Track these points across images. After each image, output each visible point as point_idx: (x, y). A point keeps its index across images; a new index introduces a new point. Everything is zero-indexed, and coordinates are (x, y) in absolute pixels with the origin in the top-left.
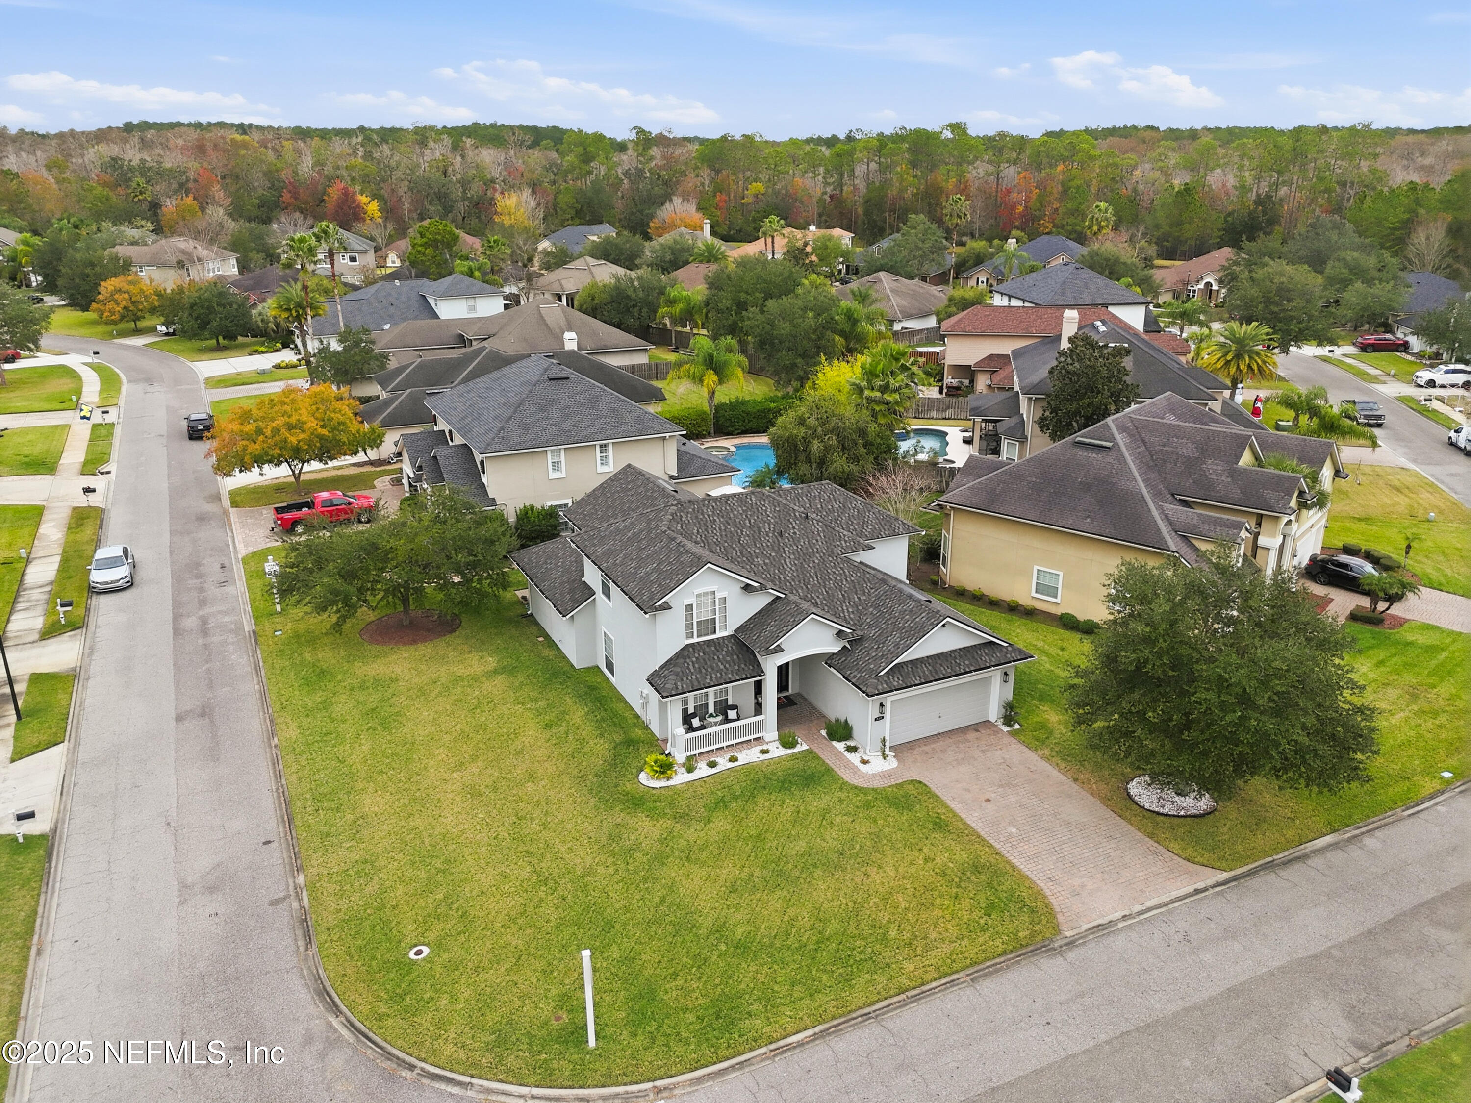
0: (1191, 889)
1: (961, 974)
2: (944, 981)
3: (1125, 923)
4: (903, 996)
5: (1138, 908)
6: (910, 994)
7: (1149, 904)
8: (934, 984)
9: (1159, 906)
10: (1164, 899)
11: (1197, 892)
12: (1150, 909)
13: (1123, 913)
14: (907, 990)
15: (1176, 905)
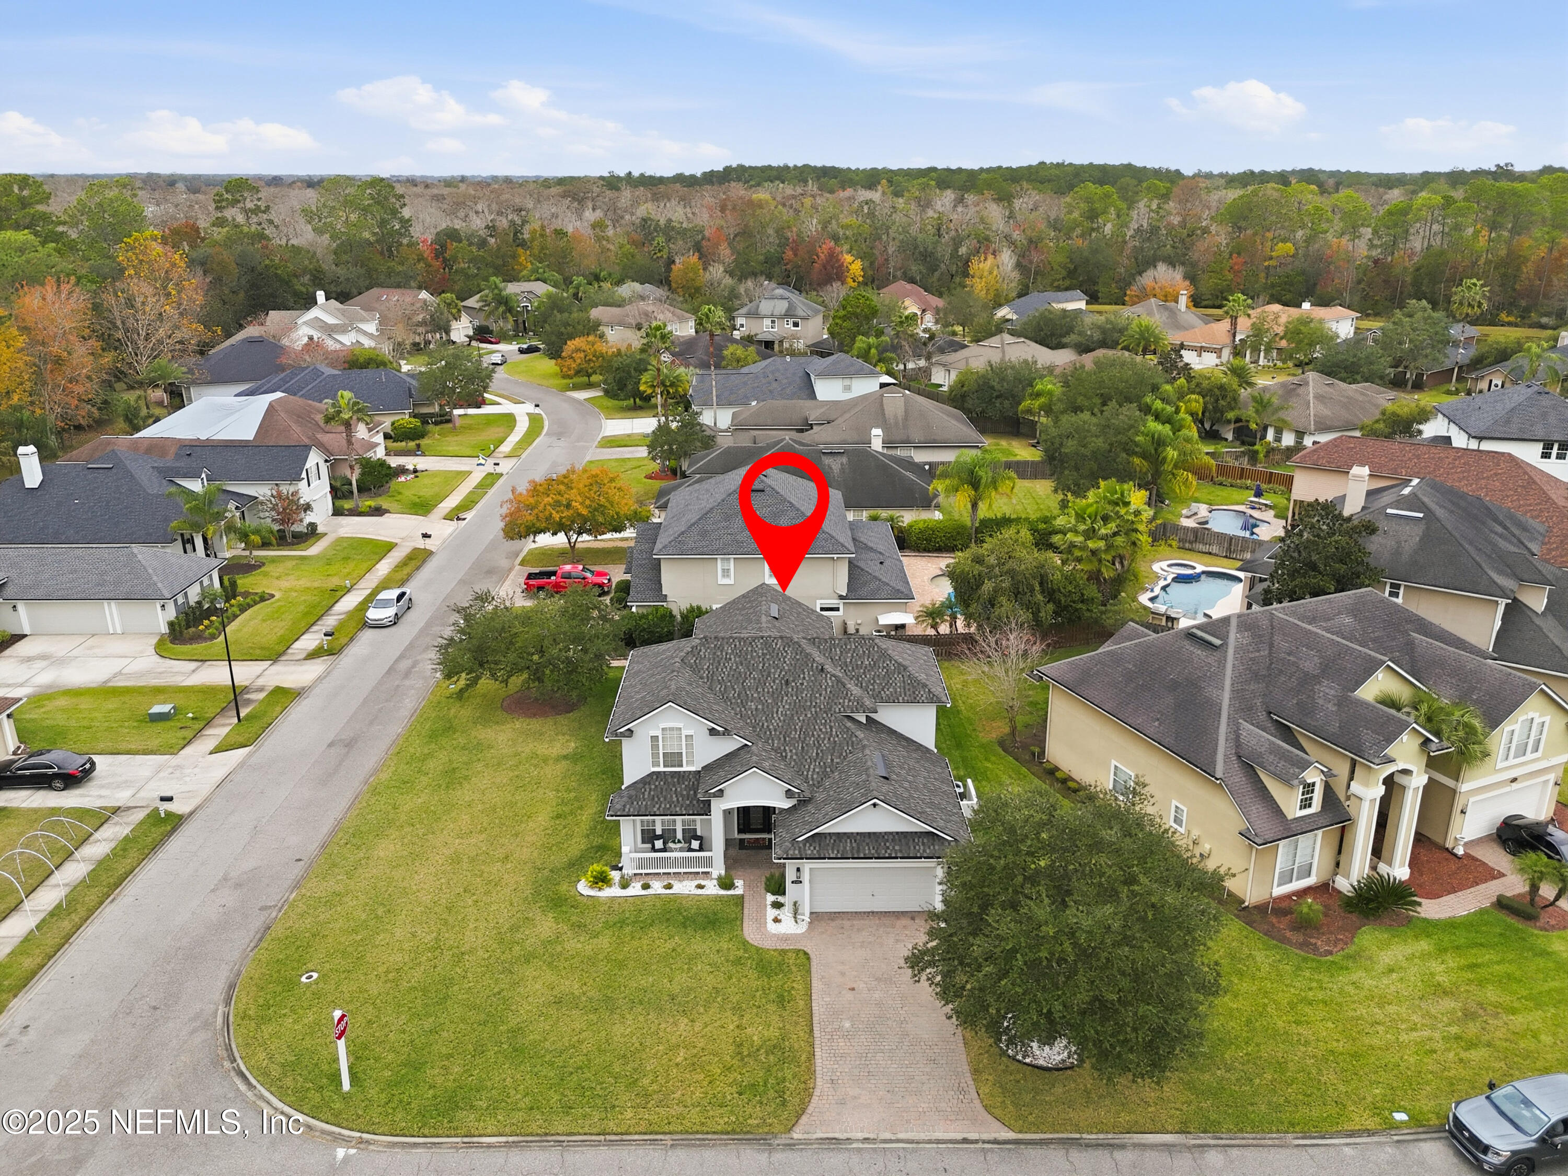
0: (959, 1136)
1: (667, 1137)
2: (646, 1137)
3: (861, 1146)
4: (602, 1138)
5: (888, 1136)
6: (608, 1137)
7: (901, 1136)
8: (636, 1137)
9: (912, 1142)
10: (922, 1136)
11: (965, 1141)
12: (898, 1141)
13: (867, 1136)
14: (609, 1134)
15: (928, 1146)
